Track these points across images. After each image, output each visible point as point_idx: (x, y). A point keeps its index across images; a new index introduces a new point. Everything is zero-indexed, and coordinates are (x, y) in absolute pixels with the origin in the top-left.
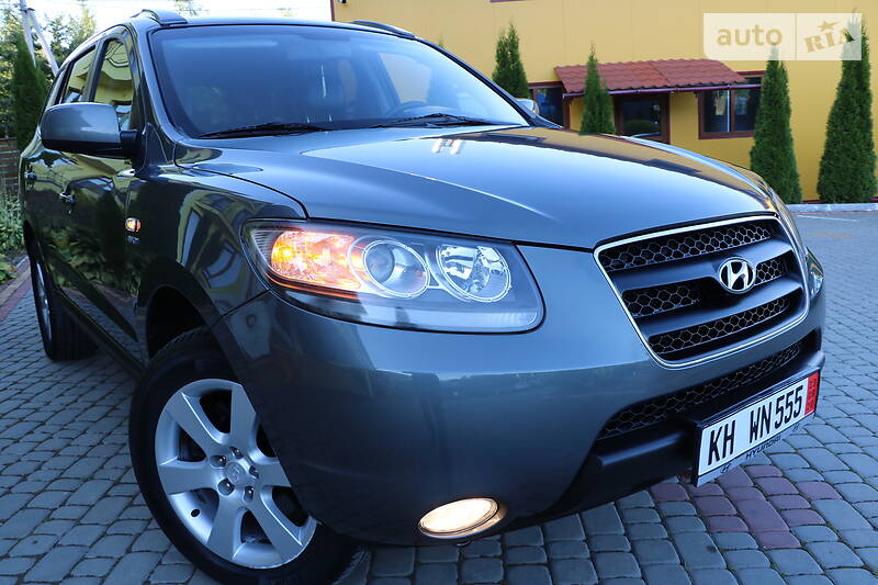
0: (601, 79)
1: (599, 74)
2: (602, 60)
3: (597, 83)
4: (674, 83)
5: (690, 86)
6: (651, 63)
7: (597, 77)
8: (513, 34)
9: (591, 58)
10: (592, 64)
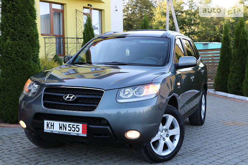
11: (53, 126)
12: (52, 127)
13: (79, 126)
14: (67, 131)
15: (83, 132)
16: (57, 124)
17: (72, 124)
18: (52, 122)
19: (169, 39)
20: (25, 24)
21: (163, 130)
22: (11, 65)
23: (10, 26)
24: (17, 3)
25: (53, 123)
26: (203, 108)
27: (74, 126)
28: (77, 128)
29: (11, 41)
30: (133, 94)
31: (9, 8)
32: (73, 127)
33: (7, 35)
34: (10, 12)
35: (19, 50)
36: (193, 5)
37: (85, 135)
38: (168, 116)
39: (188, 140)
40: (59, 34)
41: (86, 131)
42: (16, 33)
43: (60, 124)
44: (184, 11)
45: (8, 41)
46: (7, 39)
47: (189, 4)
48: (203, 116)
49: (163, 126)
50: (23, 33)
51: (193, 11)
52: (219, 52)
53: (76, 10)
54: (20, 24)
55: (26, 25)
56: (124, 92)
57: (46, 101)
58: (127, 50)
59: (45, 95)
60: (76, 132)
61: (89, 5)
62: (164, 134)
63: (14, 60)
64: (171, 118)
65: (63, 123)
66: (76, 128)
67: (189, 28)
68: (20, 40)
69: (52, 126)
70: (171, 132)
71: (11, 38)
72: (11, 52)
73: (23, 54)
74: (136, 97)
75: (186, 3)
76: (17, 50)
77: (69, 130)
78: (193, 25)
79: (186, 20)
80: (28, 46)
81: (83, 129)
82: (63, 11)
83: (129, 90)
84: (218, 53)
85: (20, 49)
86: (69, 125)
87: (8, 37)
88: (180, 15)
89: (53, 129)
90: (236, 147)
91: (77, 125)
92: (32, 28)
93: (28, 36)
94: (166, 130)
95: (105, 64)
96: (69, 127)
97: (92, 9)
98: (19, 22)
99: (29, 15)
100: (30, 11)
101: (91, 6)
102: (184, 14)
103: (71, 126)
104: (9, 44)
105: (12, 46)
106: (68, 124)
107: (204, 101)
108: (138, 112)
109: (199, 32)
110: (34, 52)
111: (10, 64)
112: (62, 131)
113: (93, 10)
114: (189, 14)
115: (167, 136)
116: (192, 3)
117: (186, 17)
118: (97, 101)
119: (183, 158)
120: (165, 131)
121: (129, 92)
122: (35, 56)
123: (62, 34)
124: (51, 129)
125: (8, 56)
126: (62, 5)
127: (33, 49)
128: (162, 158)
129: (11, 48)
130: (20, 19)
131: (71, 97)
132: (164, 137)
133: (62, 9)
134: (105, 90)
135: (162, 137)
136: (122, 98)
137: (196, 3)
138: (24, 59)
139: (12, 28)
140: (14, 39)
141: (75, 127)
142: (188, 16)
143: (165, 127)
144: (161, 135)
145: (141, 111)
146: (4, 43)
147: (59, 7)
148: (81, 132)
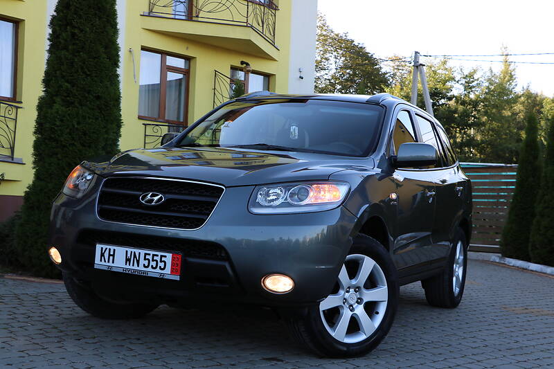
11: (113, 255)
12: (111, 258)
13: (165, 256)
14: (141, 268)
15: (172, 272)
16: (121, 252)
17: (152, 253)
18: (112, 248)
19: (384, 106)
20: (94, 75)
21: (349, 288)
22: (59, 156)
23: (63, 77)
24: (82, 31)
25: (114, 250)
26: (459, 271)
27: (155, 258)
28: (161, 261)
29: (62, 106)
30: (286, 199)
31: (66, 40)
32: (153, 260)
33: (57, 95)
34: (66, 48)
35: (76, 126)
36: (474, 84)
37: (177, 278)
38: (363, 259)
39: (415, 329)
40: (175, 119)
41: (179, 268)
42: (75, 91)
43: (127, 251)
44: (454, 96)
45: (56, 106)
46: (55, 103)
47: (463, 81)
48: (456, 290)
49: (351, 278)
50: (89, 92)
51: (472, 96)
52: (515, 173)
53: (216, 71)
54: (85, 73)
55: (96, 77)
56: (268, 195)
57: (104, 206)
58: (294, 127)
59: (103, 194)
60: (158, 270)
61: (242, 63)
62: (352, 296)
63: (64, 146)
64: (368, 264)
65: (133, 250)
66: (159, 261)
67: (463, 131)
68: (81, 105)
69: (111, 255)
70: (369, 296)
71: (63, 100)
72: (60, 130)
73: (85, 134)
74: (290, 205)
75: (457, 80)
76: (74, 126)
77: (144, 265)
78: (470, 126)
79: (456, 115)
80: (97, 119)
81: (173, 264)
82: (187, 73)
83: (279, 192)
84: (512, 177)
85: (79, 123)
86: (146, 254)
87: (58, 99)
88: (443, 104)
89: (113, 262)
90: (516, 347)
91: (162, 256)
92: (109, 83)
93: (98, 98)
94: (357, 289)
95: (241, 147)
96: (145, 259)
97: (249, 71)
98: (82, 68)
99: (105, 56)
100: (106, 47)
101: (247, 64)
102: (452, 103)
103: (150, 257)
104: (57, 112)
105: (64, 116)
106: (143, 252)
107: (462, 257)
108: (294, 240)
109: (482, 142)
110: (107, 132)
111: (57, 154)
112: (131, 267)
113: (251, 75)
114: (463, 103)
115: (359, 301)
116: (471, 80)
117: (456, 109)
118: (208, 209)
119: (394, 356)
120: (355, 291)
121: (278, 195)
122: (110, 142)
123: (182, 120)
124: (109, 262)
125: (53, 136)
126: (188, 59)
127: (105, 127)
128: (345, 349)
129: (62, 121)
130: (84, 63)
131: (156, 198)
132: (352, 302)
133: (187, 68)
134: (226, 188)
135: (348, 303)
136: (262, 206)
137: (480, 80)
138: (84, 146)
139: (67, 82)
140: (68, 104)
141: (158, 259)
142: (461, 108)
143: (354, 282)
144: (345, 299)
145: (301, 240)
146: (49, 111)
147: (180, 63)
148: (168, 270)
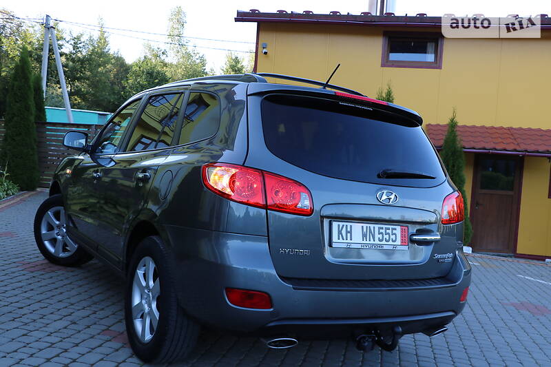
0: (458, 138)
1: (458, 133)
2: (461, 122)
3: (454, 140)
4: (523, 147)
5: (538, 152)
6: (510, 129)
7: (455, 136)
8: (389, 94)
9: (452, 120)
10: (453, 125)
